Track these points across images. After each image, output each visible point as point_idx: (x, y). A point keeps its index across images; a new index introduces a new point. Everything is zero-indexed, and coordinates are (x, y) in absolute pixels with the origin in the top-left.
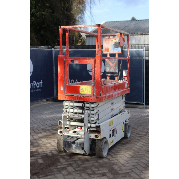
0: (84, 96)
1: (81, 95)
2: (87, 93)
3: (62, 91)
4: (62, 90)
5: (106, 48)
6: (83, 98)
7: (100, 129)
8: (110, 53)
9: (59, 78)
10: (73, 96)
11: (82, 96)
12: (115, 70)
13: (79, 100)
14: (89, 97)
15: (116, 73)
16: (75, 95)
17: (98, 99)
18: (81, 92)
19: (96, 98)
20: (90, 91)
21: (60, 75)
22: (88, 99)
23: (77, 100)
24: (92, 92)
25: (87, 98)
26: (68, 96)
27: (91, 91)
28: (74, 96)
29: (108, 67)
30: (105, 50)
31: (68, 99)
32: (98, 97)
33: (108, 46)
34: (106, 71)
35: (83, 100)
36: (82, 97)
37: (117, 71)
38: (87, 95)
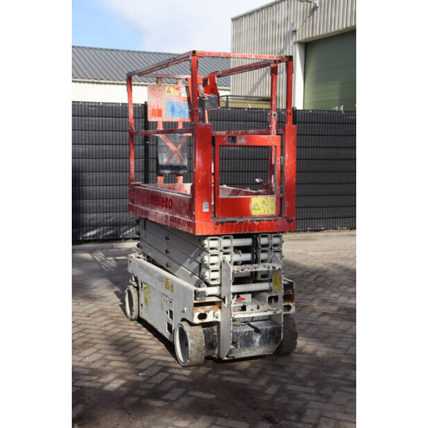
0: (259, 221)
1: (252, 220)
2: (266, 213)
3: (206, 213)
4: (206, 210)
5: (155, 108)
6: (258, 225)
7: (293, 291)
8: (165, 120)
9: (200, 181)
10: (234, 224)
11: (257, 221)
12: (181, 160)
13: (250, 230)
14: (273, 221)
15: (184, 168)
16: (239, 220)
17: (292, 224)
18: (254, 213)
19: (288, 221)
20: (272, 209)
21: (201, 173)
22: (270, 225)
23: (245, 230)
24: (277, 209)
25: (267, 224)
26: (222, 223)
27: (274, 207)
28: (237, 223)
29: (164, 154)
30: (151, 112)
31: (221, 231)
32: (292, 220)
33: (159, 103)
34: (160, 162)
35: (258, 230)
36: (255, 222)
37: (186, 163)
38: (266, 216)
